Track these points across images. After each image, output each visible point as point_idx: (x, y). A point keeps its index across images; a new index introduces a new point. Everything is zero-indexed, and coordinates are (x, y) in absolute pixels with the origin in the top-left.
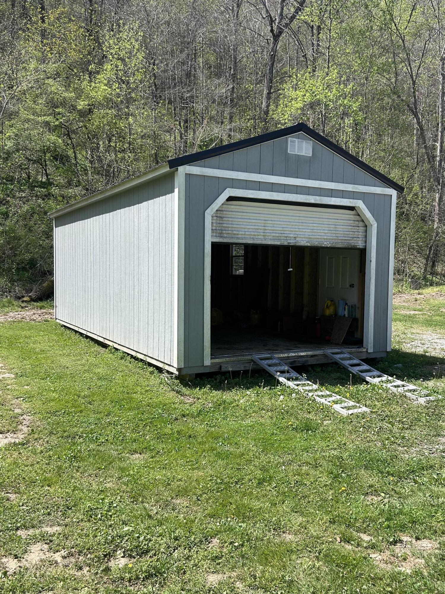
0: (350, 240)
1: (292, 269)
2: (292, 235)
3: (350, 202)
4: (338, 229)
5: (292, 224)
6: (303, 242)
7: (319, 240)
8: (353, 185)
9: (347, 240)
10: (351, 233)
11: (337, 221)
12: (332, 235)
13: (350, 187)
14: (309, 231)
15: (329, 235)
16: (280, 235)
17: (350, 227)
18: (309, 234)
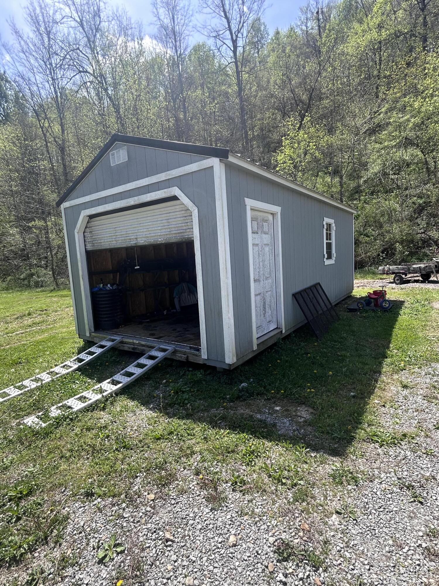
0: (183, 233)
1: (139, 267)
2: (133, 237)
3: (165, 192)
4: (171, 223)
5: (133, 226)
6: (142, 241)
7: (154, 238)
8: (165, 173)
9: (181, 233)
10: (183, 224)
11: (168, 215)
12: (167, 230)
13: (162, 177)
14: (145, 230)
15: (164, 231)
16: (125, 238)
17: (182, 219)
18: (145, 233)
